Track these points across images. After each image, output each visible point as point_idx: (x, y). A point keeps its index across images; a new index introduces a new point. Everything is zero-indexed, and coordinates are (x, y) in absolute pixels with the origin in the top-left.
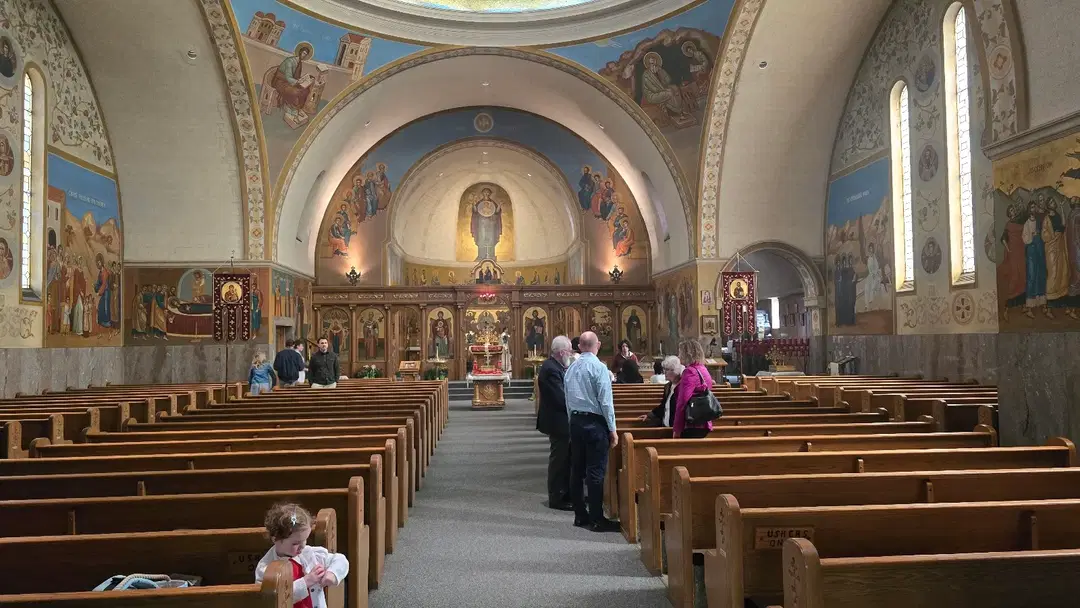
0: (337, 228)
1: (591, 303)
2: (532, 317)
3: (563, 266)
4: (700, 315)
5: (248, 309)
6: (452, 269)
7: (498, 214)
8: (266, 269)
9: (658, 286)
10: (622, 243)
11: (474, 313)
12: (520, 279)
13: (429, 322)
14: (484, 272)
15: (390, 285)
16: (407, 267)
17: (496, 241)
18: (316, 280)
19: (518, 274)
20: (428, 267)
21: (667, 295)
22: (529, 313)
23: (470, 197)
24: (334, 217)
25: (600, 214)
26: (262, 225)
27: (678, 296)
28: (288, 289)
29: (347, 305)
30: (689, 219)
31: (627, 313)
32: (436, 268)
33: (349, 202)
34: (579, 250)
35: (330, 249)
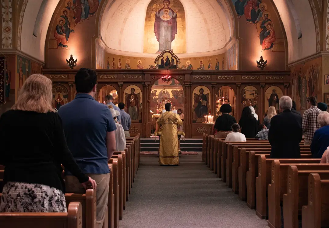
0: (61, 28)
1: (242, 84)
2: (199, 94)
3: (222, 57)
4: (323, 92)
5: (3, 81)
6: (141, 58)
7: (174, 19)
8: (14, 55)
9: (292, 71)
10: (266, 41)
11: (156, 91)
12: (191, 66)
13: (124, 96)
14: (164, 60)
15: (97, 68)
16: (109, 56)
17: (173, 38)
18: (46, 64)
19: (188, 63)
20: (124, 57)
21: (299, 78)
22: (196, 91)
23: (154, 6)
24: (59, 19)
25: (250, 18)
26: (11, 24)
27: (308, 79)
28: (27, 70)
29: (67, 83)
30: (317, 22)
31: (269, 92)
32: (129, 57)
33: (69, 9)
34: (234, 45)
35: (55, 43)
